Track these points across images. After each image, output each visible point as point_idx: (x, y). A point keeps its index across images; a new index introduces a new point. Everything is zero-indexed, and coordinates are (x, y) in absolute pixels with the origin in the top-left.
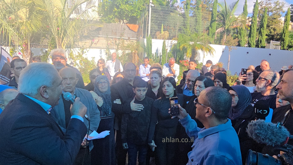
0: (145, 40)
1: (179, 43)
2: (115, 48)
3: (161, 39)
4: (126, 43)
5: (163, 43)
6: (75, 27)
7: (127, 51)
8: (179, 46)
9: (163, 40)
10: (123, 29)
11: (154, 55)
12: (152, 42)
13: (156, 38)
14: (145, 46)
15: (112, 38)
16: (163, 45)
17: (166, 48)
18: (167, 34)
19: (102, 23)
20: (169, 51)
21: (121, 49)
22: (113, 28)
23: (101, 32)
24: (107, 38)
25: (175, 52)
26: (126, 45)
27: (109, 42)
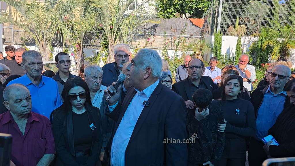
0: (213, 37)
1: (262, 40)
2: (173, 48)
3: (234, 36)
4: (188, 42)
5: (238, 41)
6: (129, 25)
7: (188, 51)
8: (261, 45)
9: (237, 37)
10: (185, 25)
11: (225, 57)
12: (222, 40)
13: (228, 35)
14: (212, 45)
15: (171, 36)
16: (238, 43)
17: (242, 48)
18: (243, 29)
19: (159, 19)
20: (246, 51)
21: (181, 50)
22: (172, 24)
23: (157, 30)
24: (165, 37)
25: (256, 53)
26: (187, 45)
27: (167, 41)
